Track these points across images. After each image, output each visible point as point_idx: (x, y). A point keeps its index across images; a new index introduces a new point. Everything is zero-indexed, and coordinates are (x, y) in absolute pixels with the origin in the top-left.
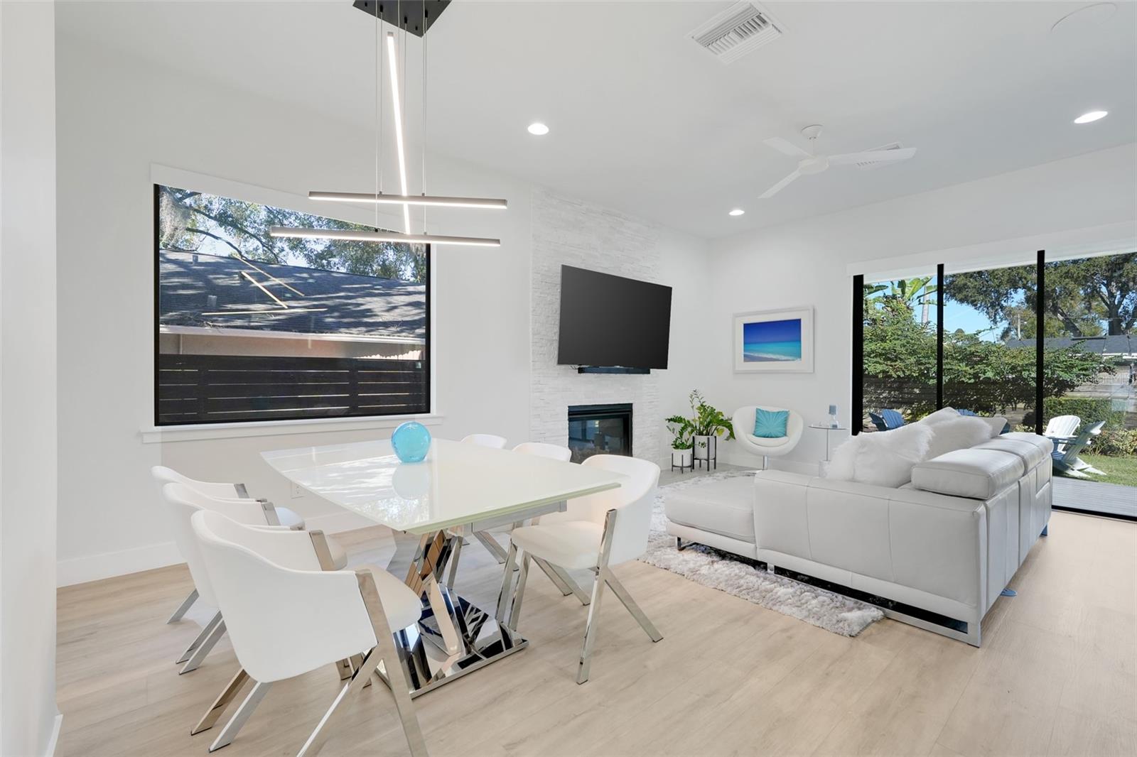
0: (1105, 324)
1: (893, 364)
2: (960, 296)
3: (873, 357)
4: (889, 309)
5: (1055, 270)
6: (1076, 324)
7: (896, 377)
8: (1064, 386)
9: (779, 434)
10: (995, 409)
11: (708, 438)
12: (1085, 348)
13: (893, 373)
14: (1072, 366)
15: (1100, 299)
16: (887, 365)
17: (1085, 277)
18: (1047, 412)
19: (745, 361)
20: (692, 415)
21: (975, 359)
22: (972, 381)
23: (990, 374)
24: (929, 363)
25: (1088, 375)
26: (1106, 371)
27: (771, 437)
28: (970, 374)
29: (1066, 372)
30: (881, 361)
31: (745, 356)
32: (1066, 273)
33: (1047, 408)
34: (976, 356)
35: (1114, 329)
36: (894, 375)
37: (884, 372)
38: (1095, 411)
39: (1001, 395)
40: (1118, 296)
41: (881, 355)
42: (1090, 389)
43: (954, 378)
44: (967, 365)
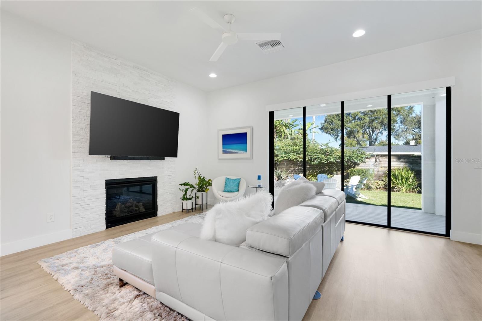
0: (368, 143)
1: (299, 155)
2: (326, 131)
3: (292, 153)
4: (300, 134)
5: (354, 123)
6: (361, 143)
7: (300, 161)
8: (356, 164)
9: (235, 191)
10: (334, 173)
11: (202, 193)
12: (362, 150)
13: (299, 159)
14: (358, 157)
15: (367, 134)
16: (297, 156)
17: (362, 126)
18: (350, 175)
19: (223, 153)
20: (194, 182)
21: (327, 154)
22: (326, 162)
23: (332, 160)
24: (312, 155)
25: (363, 160)
26: (368, 159)
27: (232, 192)
28: (325, 160)
29: (356, 159)
30: (295, 154)
31: (223, 151)
32: (357, 124)
33: (350, 173)
34: (328, 152)
35: (371, 144)
36: (299, 160)
37: (296, 159)
38: (365, 173)
39: (336, 168)
40: (372, 133)
41: (295, 152)
42: (364, 166)
43: (320, 161)
44: (324, 156)
